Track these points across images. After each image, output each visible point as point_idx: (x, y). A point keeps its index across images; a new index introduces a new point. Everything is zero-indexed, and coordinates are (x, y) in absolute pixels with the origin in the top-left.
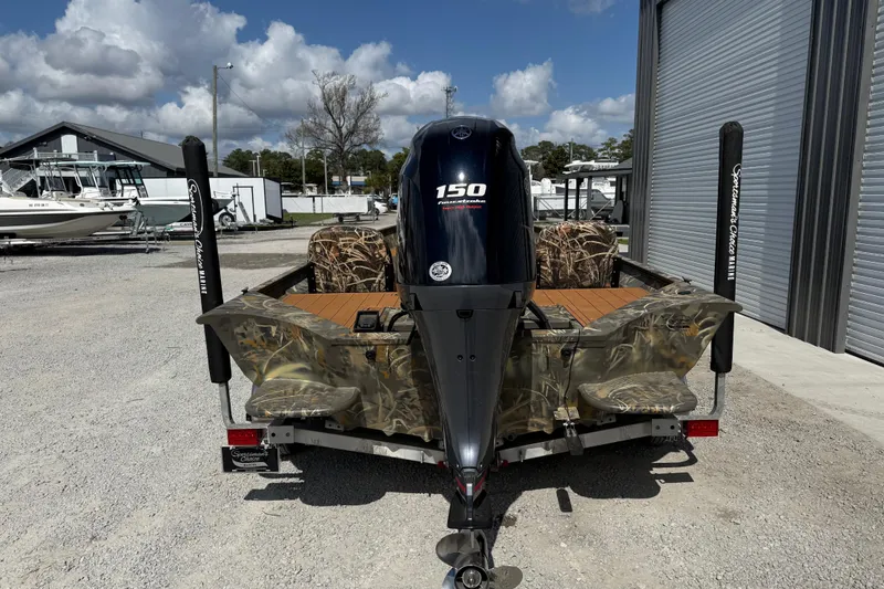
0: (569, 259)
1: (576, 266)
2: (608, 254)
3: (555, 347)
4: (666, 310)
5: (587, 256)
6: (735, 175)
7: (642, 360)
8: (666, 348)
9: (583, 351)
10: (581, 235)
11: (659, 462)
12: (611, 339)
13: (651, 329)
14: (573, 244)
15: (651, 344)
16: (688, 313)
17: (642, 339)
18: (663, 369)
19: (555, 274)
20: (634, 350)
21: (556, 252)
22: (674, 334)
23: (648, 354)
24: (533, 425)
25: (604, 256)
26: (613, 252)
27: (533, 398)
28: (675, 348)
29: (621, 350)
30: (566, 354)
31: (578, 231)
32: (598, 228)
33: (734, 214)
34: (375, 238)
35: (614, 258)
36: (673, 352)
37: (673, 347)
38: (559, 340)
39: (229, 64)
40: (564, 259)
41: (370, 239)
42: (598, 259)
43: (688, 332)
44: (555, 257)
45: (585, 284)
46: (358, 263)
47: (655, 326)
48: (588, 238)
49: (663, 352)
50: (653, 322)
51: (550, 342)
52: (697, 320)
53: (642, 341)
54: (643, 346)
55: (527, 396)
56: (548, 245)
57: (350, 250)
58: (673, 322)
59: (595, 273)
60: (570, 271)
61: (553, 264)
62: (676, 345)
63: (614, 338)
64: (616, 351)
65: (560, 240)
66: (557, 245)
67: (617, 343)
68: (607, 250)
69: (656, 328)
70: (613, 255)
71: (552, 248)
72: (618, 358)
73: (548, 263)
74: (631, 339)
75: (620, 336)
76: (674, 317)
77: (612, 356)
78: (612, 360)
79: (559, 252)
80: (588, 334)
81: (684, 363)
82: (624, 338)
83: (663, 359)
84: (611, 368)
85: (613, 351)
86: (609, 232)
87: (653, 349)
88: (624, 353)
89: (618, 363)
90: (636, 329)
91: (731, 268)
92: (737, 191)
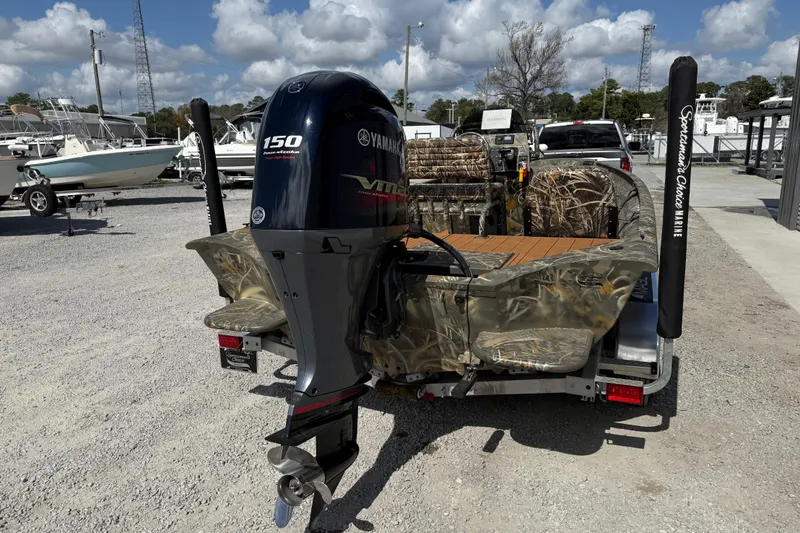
0: (560, 207)
1: (568, 213)
2: (601, 203)
3: (448, 293)
4: (572, 265)
5: (578, 204)
6: (683, 118)
7: (553, 315)
8: (579, 304)
9: (477, 299)
10: (570, 182)
11: (623, 422)
12: (504, 289)
13: (558, 283)
14: (563, 191)
15: (561, 299)
16: (599, 270)
17: (548, 293)
18: (579, 326)
19: (546, 222)
20: (540, 304)
21: (545, 199)
22: (586, 291)
23: (559, 310)
24: (445, 365)
25: (597, 205)
26: (607, 200)
27: (440, 340)
28: (589, 306)
29: (521, 302)
30: (460, 301)
31: (567, 178)
32: (588, 175)
33: (681, 163)
35: (609, 207)
36: (588, 309)
37: (586, 304)
38: (451, 287)
39: (420, 24)
40: (554, 206)
42: (591, 208)
43: (601, 290)
44: (544, 204)
45: (579, 232)
47: (562, 280)
48: (579, 185)
49: (576, 308)
50: (557, 277)
51: (442, 288)
52: (611, 278)
53: (549, 296)
54: (550, 300)
55: (434, 338)
56: (537, 192)
58: (583, 278)
59: (589, 222)
60: (561, 218)
61: (543, 211)
62: (590, 302)
63: (508, 288)
64: (515, 302)
65: (549, 187)
66: (545, 192)
67: (514, 295)
68: (600, 198)
69: (564, 283)
70: (607, 204)
71: (541, 195)
72: (519, 310)
73: (538, 210)
74: (532, 292)
75: (516, 288)
76: (584, 273)
77: (508, 307)
78: (511, 311)
79: (548, 199)
80: (478, 284)
81: (601, 322)
82: (523, 291)
83: (578, 316)
84: (511, 319)
85: (510, 302)
86: (601, 179)
87: (565, 304)
88: (527, 305)
89: (523, 315)
90: (537, 282)
91: (678, 223)
92: (686, 137)
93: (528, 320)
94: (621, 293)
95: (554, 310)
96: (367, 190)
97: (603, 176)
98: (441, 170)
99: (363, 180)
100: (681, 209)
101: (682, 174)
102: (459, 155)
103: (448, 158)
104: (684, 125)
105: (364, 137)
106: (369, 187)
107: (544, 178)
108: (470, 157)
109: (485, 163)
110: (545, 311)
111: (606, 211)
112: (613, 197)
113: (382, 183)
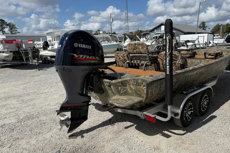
3: (107, 84)
4: (133, 79)
6: (167, 38)
8: (137, 90)
9: (112, 86)
15: (133, 89)
16: (139, 81)
17: (130, 87)
19: (164, 67)
20: (128, 89)
22: (138, 87)
26: (179, 62)
28: (140, 91)
29: (123, 88)
30: (110, 86)
33: (167, 52)
34: (124, 54)
39: (205, 1)
40: (165, 63)
41: (123, 55)
42: (175, 64)
43: (141, 87)
44: (162, 62)
46: (122, 60)
47: (132, 83)
51: (106, 82)
52: (142, 84)
53: (130, 88)
57: (120, 57)
59: (175, 68)
61: (162, 64)
63: (118, 84)
64: (121, 88)
65: (163, 57)
66: (162, 58)
67: (120, 86)
68: (177, 61)
69: (133, 84)
70: (179, 63)
71: (161, 59)
72: (123, 90)
73: (161, 63)
74: (125, 86)
75: (120, 84)
76: (136, 82)
77: (120, 89)
78: (121, 90)
79: (163, 60)
80: (112, 82)
81: (143, 96)
82: (123, 85)
83: (138, 94)
84: (121, 92)
85: (120, 88)
87: (135, 90)
88: (125, 89)
89: (124, 92)
90: (126, 83)
91: (168, 70)
92: (168, 44)
93: (126, 93)
94: (145, 89)
95: (132, 92)
96: (76, 57)
97: (177, 54)
98: (136, 51)
99: (75, 55)
100: (168, 66)
101: (168, 55)
102: (140, 47)
103: (138, 48)
104: (167, 40)
105: (76, 45)
106: (77, 56)
107: (161, 54)
108: (142, 48)
109: (146, 49)
110: (130, 92)
111: (179, 65)
112: (180, 61)
113: (82, 56)
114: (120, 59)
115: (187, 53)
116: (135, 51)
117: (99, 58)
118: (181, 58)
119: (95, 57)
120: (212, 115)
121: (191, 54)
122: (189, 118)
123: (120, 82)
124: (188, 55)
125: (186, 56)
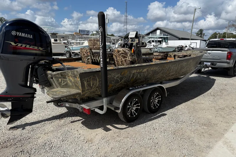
1: (121, 62)
2: (127, 59)
5: (123, 59)
10: (120, 52)
14: (119, 55)
15: (73, 81)
19: (118, 64)
21: (116, 57)
22: (76, 79)
26: (128, 58)
29: (63, 80)
35: (130, 61)
40: (118, 59)
41: (86, 50)
46: (86, 56)
53: (70, 80)
58: (74, 75)
63: (57, 76)
64: (61, 80)
66: (116, 55)
67: (60, 78)
68: (127, 58)
69: (71, 76)
72: (64, 83)
74: (65, 78)
75: (60, 76)
78: (61, 82)
80: (53, 74)
81: (80, 88)
82: (62, 77)
84: (63, 85)
85: (60, 80)
86: (126, 52)
89: (65, 84)
90: (65, 75)
91: (101, 62)
93: (66, 86)
94: (79, 80)
95: (72, 84)
96: (13, 46)
97: (126, 51)
99: (13, 44)
101: (101, 48)
102: (98, 43)
104: (100, 32)
105: (14, 33)
106: (15, 45)
107: (115, 51)
110: (71, 84)
111: (129, 62)
112: (130, 58)
113: (21, 44)
114: (84, 55)
115: (159, 54)
116: (95, 46)
117: (43, 49)
118: (130, 55)
119: (37, 47)
120: (163, 113)
121: (162, 56)
122: (135, 114)
123: (60, 74)
124: (160, 57)
125: (158, 58)
